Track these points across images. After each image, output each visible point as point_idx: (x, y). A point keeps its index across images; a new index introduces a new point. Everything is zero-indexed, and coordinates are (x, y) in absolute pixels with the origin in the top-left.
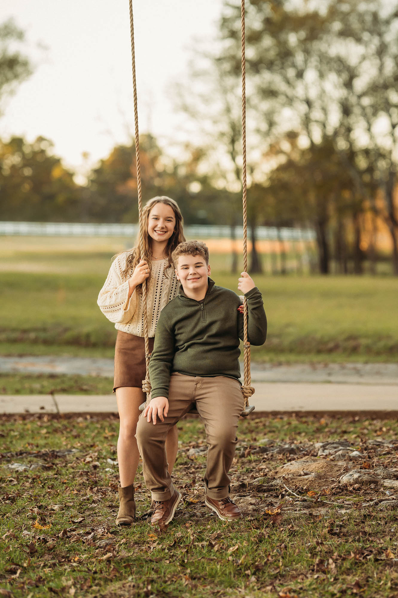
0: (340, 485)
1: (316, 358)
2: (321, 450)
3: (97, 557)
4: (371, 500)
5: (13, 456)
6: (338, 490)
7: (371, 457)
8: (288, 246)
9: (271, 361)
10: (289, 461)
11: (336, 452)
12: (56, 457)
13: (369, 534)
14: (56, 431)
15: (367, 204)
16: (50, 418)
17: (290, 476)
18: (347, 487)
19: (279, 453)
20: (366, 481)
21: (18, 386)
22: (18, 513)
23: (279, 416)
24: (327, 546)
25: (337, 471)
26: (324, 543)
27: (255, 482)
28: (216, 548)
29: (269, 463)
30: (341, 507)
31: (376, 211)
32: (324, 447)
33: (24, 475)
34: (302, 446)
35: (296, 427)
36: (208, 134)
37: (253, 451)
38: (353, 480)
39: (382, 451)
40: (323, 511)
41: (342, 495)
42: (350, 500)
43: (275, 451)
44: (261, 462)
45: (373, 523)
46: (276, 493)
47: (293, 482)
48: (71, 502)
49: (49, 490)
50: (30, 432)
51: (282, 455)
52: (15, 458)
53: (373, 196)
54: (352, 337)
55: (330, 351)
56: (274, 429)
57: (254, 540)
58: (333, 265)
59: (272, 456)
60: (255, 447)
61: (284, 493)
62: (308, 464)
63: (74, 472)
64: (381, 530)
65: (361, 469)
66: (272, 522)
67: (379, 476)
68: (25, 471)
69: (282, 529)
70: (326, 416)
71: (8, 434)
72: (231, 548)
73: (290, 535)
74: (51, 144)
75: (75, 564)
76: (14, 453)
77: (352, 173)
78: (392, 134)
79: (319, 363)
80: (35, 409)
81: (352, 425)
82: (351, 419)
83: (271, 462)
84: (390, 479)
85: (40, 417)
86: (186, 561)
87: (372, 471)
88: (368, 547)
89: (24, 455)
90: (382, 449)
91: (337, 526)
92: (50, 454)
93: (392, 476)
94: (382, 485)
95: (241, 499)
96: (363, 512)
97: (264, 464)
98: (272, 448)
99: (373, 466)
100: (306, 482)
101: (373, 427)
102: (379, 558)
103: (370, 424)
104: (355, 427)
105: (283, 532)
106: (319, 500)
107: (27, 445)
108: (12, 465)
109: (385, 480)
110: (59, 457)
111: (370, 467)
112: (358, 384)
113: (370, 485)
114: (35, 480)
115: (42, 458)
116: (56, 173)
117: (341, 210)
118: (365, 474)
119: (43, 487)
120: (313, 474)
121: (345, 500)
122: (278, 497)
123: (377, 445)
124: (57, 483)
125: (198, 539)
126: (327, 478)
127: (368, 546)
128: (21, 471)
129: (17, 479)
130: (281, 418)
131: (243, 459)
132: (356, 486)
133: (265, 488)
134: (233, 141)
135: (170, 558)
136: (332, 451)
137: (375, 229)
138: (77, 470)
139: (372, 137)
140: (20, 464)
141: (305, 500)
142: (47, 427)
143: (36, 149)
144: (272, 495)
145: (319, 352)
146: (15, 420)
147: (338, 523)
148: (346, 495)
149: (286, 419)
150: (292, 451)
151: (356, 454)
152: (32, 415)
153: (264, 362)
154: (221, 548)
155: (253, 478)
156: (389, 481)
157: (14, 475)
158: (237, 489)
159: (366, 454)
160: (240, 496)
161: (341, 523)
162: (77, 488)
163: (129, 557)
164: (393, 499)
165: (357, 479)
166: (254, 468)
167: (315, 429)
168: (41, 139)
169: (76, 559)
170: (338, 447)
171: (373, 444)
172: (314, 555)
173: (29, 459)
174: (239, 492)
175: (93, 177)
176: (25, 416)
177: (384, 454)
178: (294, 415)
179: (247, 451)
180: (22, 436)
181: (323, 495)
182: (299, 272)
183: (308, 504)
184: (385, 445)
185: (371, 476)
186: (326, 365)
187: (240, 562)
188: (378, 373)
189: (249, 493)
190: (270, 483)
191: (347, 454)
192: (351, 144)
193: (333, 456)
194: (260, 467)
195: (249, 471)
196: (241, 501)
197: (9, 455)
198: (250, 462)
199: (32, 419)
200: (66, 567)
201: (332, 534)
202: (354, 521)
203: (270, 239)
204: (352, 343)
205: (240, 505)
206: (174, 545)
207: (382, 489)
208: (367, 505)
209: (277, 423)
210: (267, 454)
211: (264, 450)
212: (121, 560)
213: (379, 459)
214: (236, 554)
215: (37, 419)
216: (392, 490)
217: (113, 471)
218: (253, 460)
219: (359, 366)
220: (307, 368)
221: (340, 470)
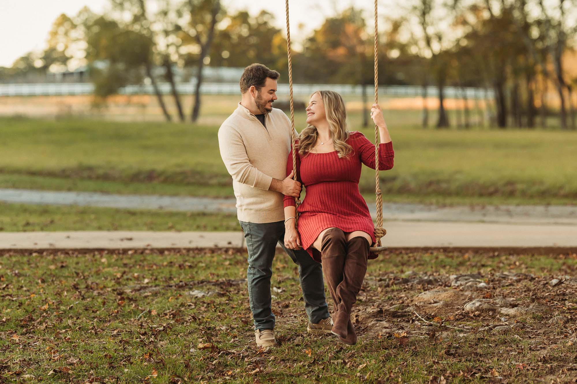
0: (464, 312)
1: (476, 200)
2: (455, 280)
3: (248, 371)
4: (488, 325)
5: (195, 284)
6: (461, 317)
7: (496, 287)
8: (471, 104)
9: (438, 203)
10: (425, 290)
11: (466, 283)
12: (231, 285)
13: (480, 355)
14: (237, 263)
15: (539, 67)
16: (234, 252)
17: (422, 304)
18: (469, 313)
19: (419, 283)
20: (486, 309)
21: (217, 224)
22: (190, 333)
23: (430, 251)
24: (442, 365)
25: (463, 300)
26: (440, 362)
27: (392, 309)
28: (348, 365)
29: (409, 293)
30: (461, 331)
31: (546, 74)
32: (457, 279)
33: (202, 300)
34: (440, 278)
35: (442, 261)
36: (403, 8)
37: (396, 282)
38: (475, 308)
39: (506, 283)
40: (445, 334)
41: (464, 321)
42: (470, 325)
43: (415, 282)
44: (402, 291)
45: (485, 345)
46: (408, 318)
47: (423, 309)
48: (235, 324)
49: (219, 314)
50: (215, 264)
51: (421, 285)
52: (196, 286)
53: (544, 60)
54: (510, 183)
55: (491, 194)
56: (422, 263)
57: (382, 359)
58: (510, 120)
59: (412, 286)
60: (399, 278)
61: (414, 318)
62: (439, 293)
63: (243, 299)
64: (491, 351)
65: (483, 298)
66: (399, 343)
67: (497, 304)
68: (203, 296)
69: (407, 349)
70: (470, 252)
71: (196, 265)
72: (361, 366)
73: (413, 355)
74: (272, 17)
75: (227, 378)
76: (196, 282)
77: (525, 41)
78: (561, 8)
79: (478, 205)
80: (223, 244)
81: (491, 260)
82: (491, 254)
83: (410, 291)
84: (506, 307)
85: (227, 250)
86: (320, 376)
87: (492, 300)
88: (477, 367)
89: (205, 283)
90: (506, 281)
91: (454, 348)
92: (226, 283)
93: (508, 305)
94: (499, 313)
95: (377, 323)
96: (478, 336)
97: (405, 293)
98: (413, 280)
99: (494, 296)
100: (435, 309)
101: (508, 262)
102: (485, 376)
103: (507, 259)
104: (493, 262)
105: (407, 352)
106: (442, 325)
107: (209, 275)
108: (193, 292)
109: (502, 309)
110: (234, 285)
111: (491, 297)
112: (508, 223)
113: (488, 312)
114: (209, 305)
115: (219, 286)
116: (276, 41)
117: (516, 73)
118: (485, 303)
119: (215, 311)
120: (441, 302)
121: (466, 326)
122: (409, 321)
123: (503, 278)
124: (227, 308)
125: (335, 358)
126: (453, 306)
127: (477, 365)
128: (200, 297)
129: (195, 304)
130: (432, 253)
131: (387, 288)
132: (477, 313)
133: (399, 314)
134: (424, 14)
135: (308, 373)
136: (463, 283)
137: (546, 89)
138: (246, 297)
139: (543, 10)
140: (200, 291)
141: (431, 325)
142: (230, 260)
143: (261, 21)
144: (404, 320)
145: (481, 195)
146: (205, 253)
147: (455, 345)
148: (467, 321)
149: (435, 254)
150: (430, 282)
151: (483, 286)
152: (220, 249)
153: (431, 204)
154: (352, 365)
155: (392, 304)
156: (506, 309)
157: (193, 300)
158: (375, 314)
159: (492, 286)
160: (377, 321)
161: (457, 345)
162: (244, 312)
163: (273, 372)
164: (506, 325)
165: (478, 307)
166: (395, 296)
167: (458, 262)
168: (264, 13)
169: (230, 373)
170: (469, 279)
171: (500, 277)
172: (430, 373)
173: (208, 287)
174: (376, 317)
175: (308, 45)
176: (214, 250)
177: (507, 286)
178: (442, 250)
179: (391, 281)
180: (207, 267)
181: (448, 321)
182: (480, 125)
183: (433, 329)
184: (510, 277)
185: (490, 305)
186: (483, 207)
187: (366, 377)
188: (527, 214)
189: (385, 318)
190: (405, 310)
191: (475, 285)
192: (525, 15)
193: (463, 287)
194: (400, 296)
195: (390, 299)
196: (378, 325)
197: (191, 283)
198: (393, 291)
199: (219, 252)
200: (220, 380)
201: (448, 355)
202: (469, 344)
203: (456, 97)
204: (509, 188)
205: (376, 328)
206: (314, 362)
207: (498, 316)
208: (483, 329)
209: (427, 257)
210: (408, 285)
211: (406, 281)
212: (266, 374)
213: (502, 290)
214: (364, 371)
215: (224, 253)
216: (507, 317)
217: (276, 298)
218: (395, 290)
219: (512, 208)
220: (467, 209)
221: (465, 299)
